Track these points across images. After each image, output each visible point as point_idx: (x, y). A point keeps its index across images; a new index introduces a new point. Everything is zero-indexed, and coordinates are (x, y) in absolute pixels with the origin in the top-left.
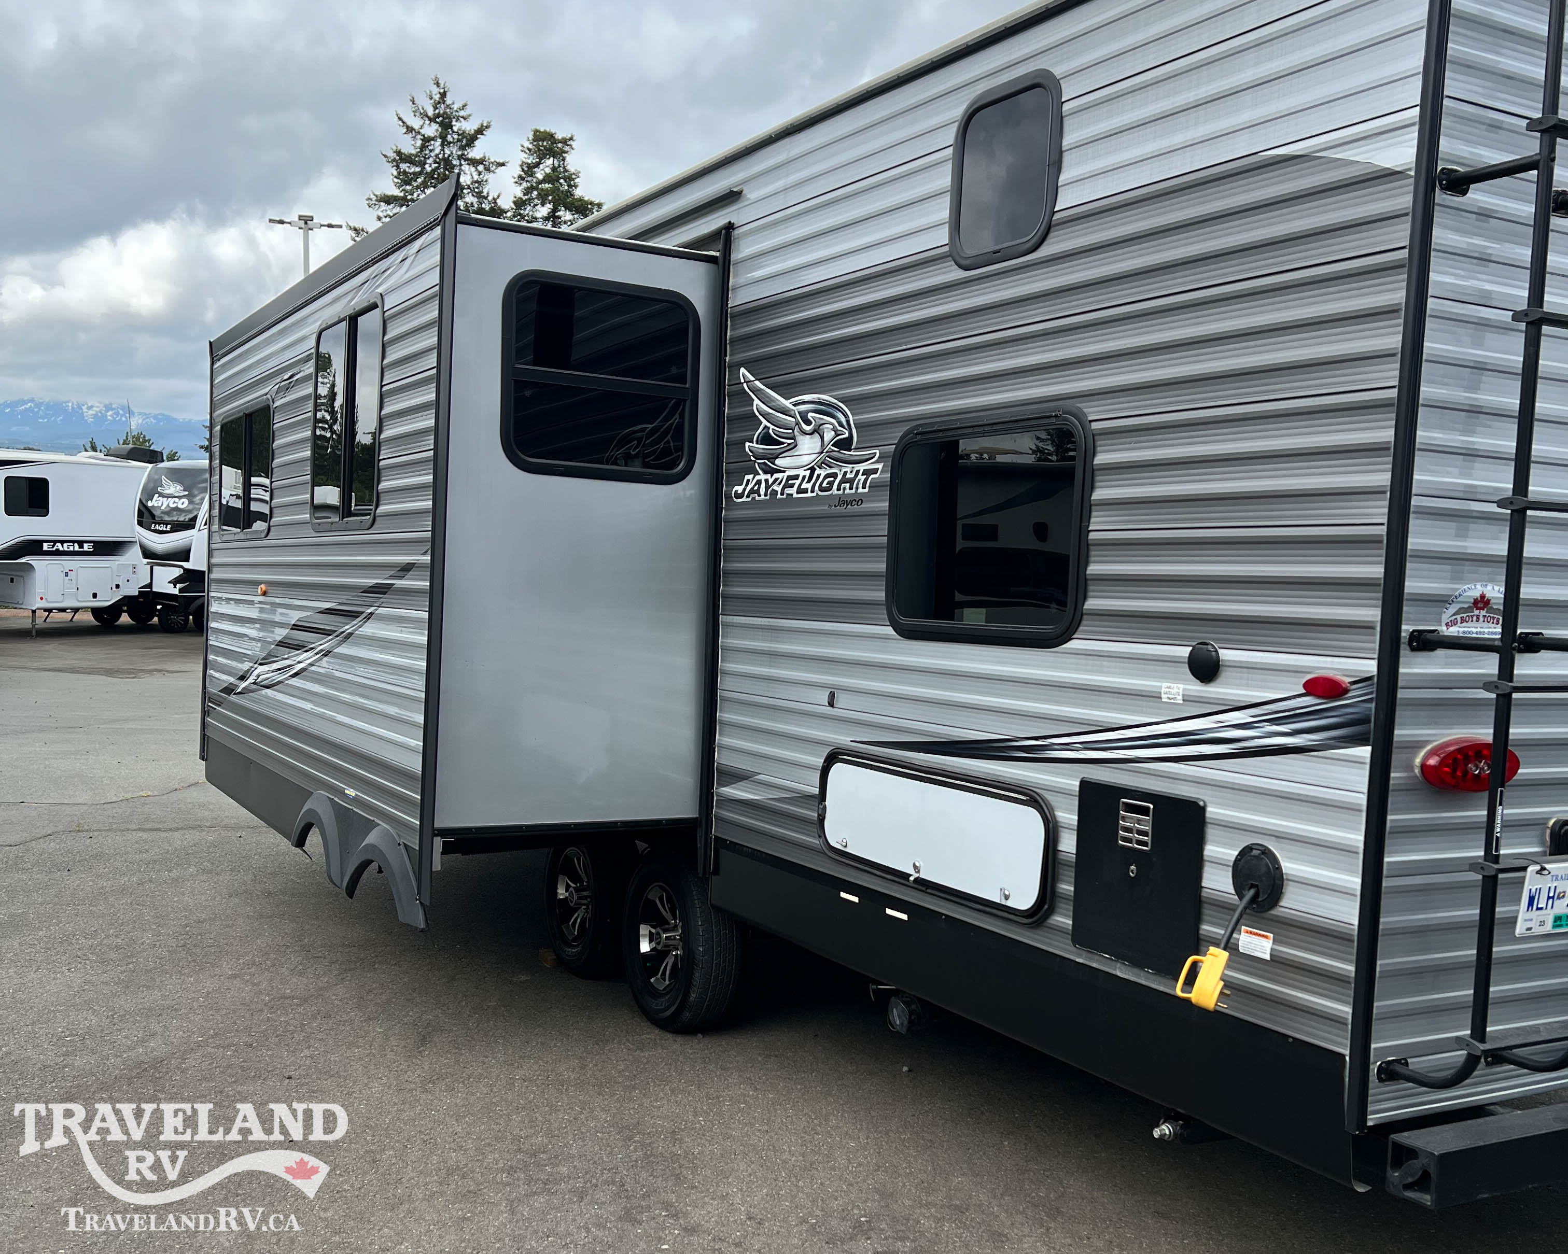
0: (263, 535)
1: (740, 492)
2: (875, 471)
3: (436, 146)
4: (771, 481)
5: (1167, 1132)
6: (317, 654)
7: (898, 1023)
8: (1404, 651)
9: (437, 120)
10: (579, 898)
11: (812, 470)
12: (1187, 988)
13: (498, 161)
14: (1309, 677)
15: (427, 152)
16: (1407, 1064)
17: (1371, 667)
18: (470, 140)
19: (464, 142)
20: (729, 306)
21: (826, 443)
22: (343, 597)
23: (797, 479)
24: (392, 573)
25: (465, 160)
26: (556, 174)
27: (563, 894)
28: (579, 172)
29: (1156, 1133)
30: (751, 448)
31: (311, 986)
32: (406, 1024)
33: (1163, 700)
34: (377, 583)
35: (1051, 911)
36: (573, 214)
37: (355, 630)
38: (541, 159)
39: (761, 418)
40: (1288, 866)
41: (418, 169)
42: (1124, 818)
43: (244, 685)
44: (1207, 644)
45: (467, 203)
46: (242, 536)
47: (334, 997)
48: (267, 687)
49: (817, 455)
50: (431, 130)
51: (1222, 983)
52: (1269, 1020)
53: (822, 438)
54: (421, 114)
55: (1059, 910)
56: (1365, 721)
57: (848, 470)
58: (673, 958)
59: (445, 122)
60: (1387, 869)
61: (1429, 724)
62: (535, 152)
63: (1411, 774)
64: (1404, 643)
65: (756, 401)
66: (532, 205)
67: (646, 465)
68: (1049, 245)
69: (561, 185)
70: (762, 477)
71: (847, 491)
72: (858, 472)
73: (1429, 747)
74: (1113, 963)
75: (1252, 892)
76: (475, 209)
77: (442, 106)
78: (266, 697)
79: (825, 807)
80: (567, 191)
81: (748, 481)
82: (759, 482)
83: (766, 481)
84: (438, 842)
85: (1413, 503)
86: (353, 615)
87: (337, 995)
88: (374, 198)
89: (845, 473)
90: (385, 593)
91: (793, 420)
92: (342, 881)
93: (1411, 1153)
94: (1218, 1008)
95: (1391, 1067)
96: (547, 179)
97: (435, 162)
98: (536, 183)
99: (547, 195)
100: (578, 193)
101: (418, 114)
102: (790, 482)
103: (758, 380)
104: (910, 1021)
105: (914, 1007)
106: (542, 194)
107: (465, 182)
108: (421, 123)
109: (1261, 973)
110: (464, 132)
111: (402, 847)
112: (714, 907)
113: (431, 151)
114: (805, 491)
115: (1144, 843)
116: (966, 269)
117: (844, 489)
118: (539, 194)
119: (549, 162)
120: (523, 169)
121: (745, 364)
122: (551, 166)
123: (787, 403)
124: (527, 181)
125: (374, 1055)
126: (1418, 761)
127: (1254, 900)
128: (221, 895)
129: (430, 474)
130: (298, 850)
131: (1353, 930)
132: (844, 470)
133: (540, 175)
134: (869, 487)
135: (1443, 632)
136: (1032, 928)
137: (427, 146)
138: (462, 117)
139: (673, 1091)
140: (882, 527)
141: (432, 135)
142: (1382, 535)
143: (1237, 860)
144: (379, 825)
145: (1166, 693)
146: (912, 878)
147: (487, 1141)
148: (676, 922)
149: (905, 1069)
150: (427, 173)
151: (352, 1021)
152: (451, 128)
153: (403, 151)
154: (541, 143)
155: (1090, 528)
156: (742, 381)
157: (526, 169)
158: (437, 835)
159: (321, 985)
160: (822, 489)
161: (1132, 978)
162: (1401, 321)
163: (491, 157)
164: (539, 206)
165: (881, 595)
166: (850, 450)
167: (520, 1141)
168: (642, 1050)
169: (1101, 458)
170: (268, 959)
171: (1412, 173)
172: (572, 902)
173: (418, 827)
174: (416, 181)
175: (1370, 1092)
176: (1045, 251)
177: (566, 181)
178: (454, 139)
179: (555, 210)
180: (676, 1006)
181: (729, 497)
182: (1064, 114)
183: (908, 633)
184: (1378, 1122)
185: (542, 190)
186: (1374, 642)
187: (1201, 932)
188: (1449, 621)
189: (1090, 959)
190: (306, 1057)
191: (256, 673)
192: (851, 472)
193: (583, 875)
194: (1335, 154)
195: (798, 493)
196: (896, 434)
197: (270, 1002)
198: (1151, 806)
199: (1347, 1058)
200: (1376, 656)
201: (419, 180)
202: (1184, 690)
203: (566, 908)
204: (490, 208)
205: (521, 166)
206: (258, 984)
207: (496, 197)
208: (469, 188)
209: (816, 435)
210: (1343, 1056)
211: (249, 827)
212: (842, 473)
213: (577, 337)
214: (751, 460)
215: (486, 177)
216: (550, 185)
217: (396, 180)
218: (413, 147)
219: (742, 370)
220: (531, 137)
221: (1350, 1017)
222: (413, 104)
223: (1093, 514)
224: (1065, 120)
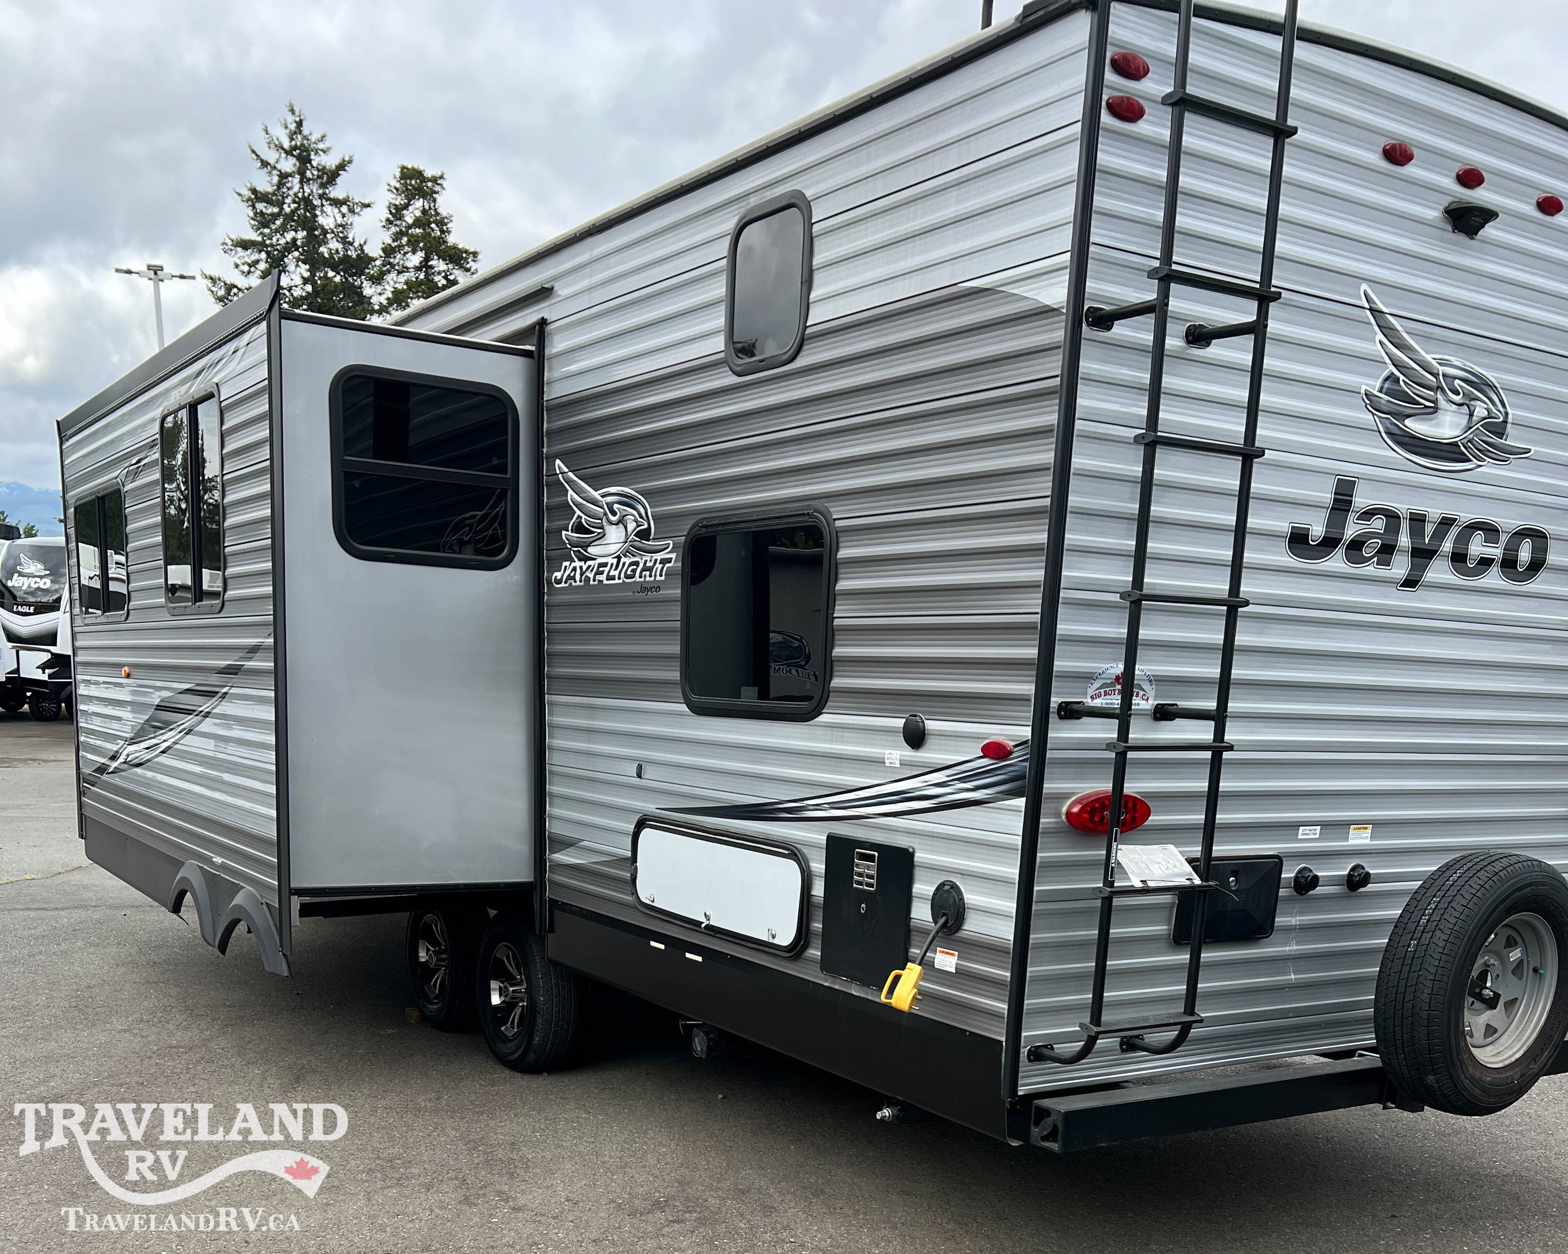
0: (123, 618)
1: (559, 578)
2: (669, 560)
3: (294, 183)
4: (584, 569)
5: (887, 1114)
6: (180, 732)
7: (699, 1049)
8: (1053, 719)
9: (294, 153)
10: (438, 960)
11: (619, 558)
12: (889, 996)
13: (363, 202)
14: (986, 742)
15: (285, 190)
16: (1052, 1049)
17: (1026, 732)
18: (330, 176)
19: (325, 178)
20: (545, 399)
21: (629, 533)
22: (201, 678)
23: (606, 566)
24: (241, 655)
25: (326, 200)
26: (426, 217)
27: (423, 957)
28: (452, 216)
29: (879, 1116)
30: (567, 537)
31: (195, 1038)
32: (282, 1067)
33: (887, 765)
34: (229, 665)
35: (806, 946)
36: (447, 264)
37: (214, 708)
38: (410, 201)
39: (574, 507)
40: (970, 897)
41: (276, 210)
42: (857, 865)
43: (114, 765)
44: (916, 716)
45: (331, 250)
46: (102, 619)
47: (216, 1047)
48: (138, 765)
49: (621, 544)
50: (289, 164)
51: (915, 990)
52: (953, 1020)
53: (626, 528)
54: (276, 146)
55: (811, 944)
56: (1021, 777)
57: (648, 559)
58: (520, 1008)
59: (303, 155)
60: (1037, 896)
61: (1075, 779)
62: (403, 192)
63: (1059, 820)
64: (1053, 713)
65: (571, 492)
66: (402, 252)
67: (478, 552)
68: (802, 357)
69: (433, 230)
70: (578, 564)
71: (648, 579)
72: (656, 560)
73: (1074, 798)
74: (849, 984)
75: (944, 919)
76: (340, 256)
77: (299, 136)
78: (137, 774)
79: (636, 868)
80: (440, 238)
81: (566, 567)
82: (574, 569)
83: (581, 568)
84: (296, 902)
85: (1061, 595)
86: (211, 694)
87: (219, 1045)
88: (230, 243)
89: (646, 561)
90: (236, 674)
91: (602, 510)
92: (215, 939)
93: (1047, 1112)
94: (913, 1011)
95: (1038, 1051)
96: (417, 223)
97: (294, 202)
98: (406, 227)
99: (418, 242)
100: (451, 239)
101: (272, 146)
102: (601, 569)
103: (572, 471)
104: (709, 1047)
105: (712, 1036)
106: (412, 240)
107: (328, 225)
108: (277, 156)
109: (948, 983)
110: (324, 168)
111: (264, 906)
112: (551, 961)
113: (289, 189)
114: (613, 578)
115: (871, 885)
116: (739, 375)
117: (645, 576)
118: (409, 241)
119: (419, 204)
120: (390, 211)
121: (560, 456)
122: (421, 209)
123: (596, 495)
124: (396, 225)
125: (252, 1090)
126: (1064, 809)
127: (945, 925)
128: (109, 965)
129: (269, 561)
130: (175, 916)
131: (1010, 944)
132: (644, 558)
133: (409, 219)
134: (666, 575)
135: (1088, 703)
136: (791, 960)
137: (285, 184)
138: (322, 150)
139: (516, 1115)
140: (676, 612)
141: (289, 170)
142: (1037, 622)
143: (934, 894)
144: (244, 887)
145: (888, 759)
146: (703, 925)
147: (351, 1152)
148: (521, 977)
149: (720, 1096)
150: (286, 214)
151: (233, 1066)
152: (310, 163)
153: (258, 189)
154: (408, 181)
155: (835, 616)
156: (558, 472)
157: (394, 211)
158: (294, 894)
159: (204, 1037)
160: (627, 577)
161: (863, 995)
162: (1054, 439)
163: (354, 198)
164: (410, 254)
165: (676, 675)
166: (648, 540)
167: (379, 1152)
168: (492, 1086)
169: (843, 553)
170: (154, 1017)
171: (1064, 311)
172: (431, 964)
173: (277, 887)
174: (274, 223)
175: (1021, 1069)
176: (800, 362)
177: (438, 226)
178: (313, 175)
179: (427, 259)
180: (522, 1050)
181: (549, 583)
182: (814, 235)
183: (700, 710)
184: (1026, 1092)
185: (412, 235)
186: (1030, 712)
187: (910, 954)
188: (1094, 694)
189: (834, 983)
190: (192, 1092)
191: (125, 752)
192: (651, 561)
193: (441, 940)
194: (1013, 289)
195: (607, 580)
196: (685, 527)
197: (158, 1050)
198: (876, 854)
199: (1004, 1044)
200: (1031, 723)
201: (278, 223)
202: (901, 755)
203: (427, 971)
204: (357, 256)
205: (389, 207)
206: (146, 1037)
207: (362, 243)
208: (333, 232)
209: (621, 525)
210: (1001, 1042)
211: (132, 906)
212: (643, 561)
213: (413, 422)
214: (567, 548)
215: (351, 220)
216: (421, 231)
217: (253, 222)
218: (269, 184)
219: (558, 462)
220: (398, 175)
221: (1006, 1012)
222: (267, 134)
223: (837, 602)
224: (815, 239)
